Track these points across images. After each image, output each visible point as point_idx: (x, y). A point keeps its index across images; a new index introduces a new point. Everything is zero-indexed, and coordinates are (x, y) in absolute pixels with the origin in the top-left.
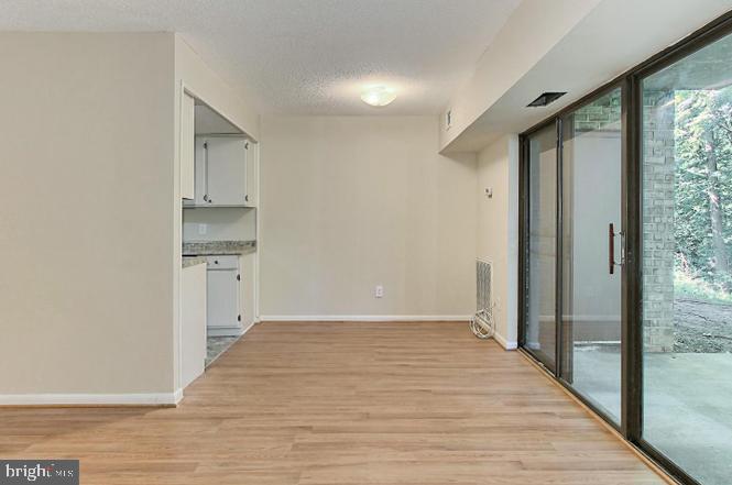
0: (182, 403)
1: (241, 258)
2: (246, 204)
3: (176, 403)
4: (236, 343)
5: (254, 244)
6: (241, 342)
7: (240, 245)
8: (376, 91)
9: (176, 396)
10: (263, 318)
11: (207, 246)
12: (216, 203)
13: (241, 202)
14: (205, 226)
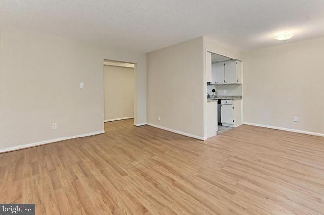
0: (206, 141)
1: (234, 101)
2: (237, 83)
3: (204, 140)
4: (232, 129)
5: (241, 97)
6: (233, 129)
7: (237, 97)
8: (283, 35)
9: (205, 139)
10: (245, 123)
11: (226, 97)
12: (227, 83)
13: (235, 82)
14: (225, 90)
